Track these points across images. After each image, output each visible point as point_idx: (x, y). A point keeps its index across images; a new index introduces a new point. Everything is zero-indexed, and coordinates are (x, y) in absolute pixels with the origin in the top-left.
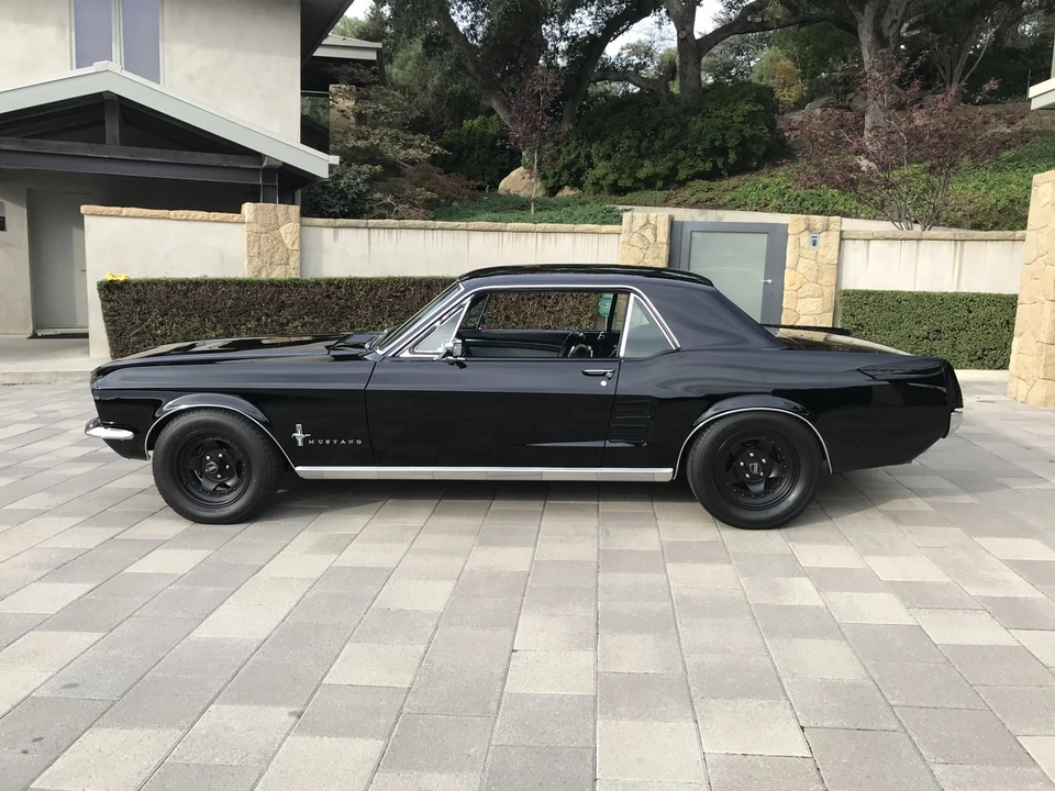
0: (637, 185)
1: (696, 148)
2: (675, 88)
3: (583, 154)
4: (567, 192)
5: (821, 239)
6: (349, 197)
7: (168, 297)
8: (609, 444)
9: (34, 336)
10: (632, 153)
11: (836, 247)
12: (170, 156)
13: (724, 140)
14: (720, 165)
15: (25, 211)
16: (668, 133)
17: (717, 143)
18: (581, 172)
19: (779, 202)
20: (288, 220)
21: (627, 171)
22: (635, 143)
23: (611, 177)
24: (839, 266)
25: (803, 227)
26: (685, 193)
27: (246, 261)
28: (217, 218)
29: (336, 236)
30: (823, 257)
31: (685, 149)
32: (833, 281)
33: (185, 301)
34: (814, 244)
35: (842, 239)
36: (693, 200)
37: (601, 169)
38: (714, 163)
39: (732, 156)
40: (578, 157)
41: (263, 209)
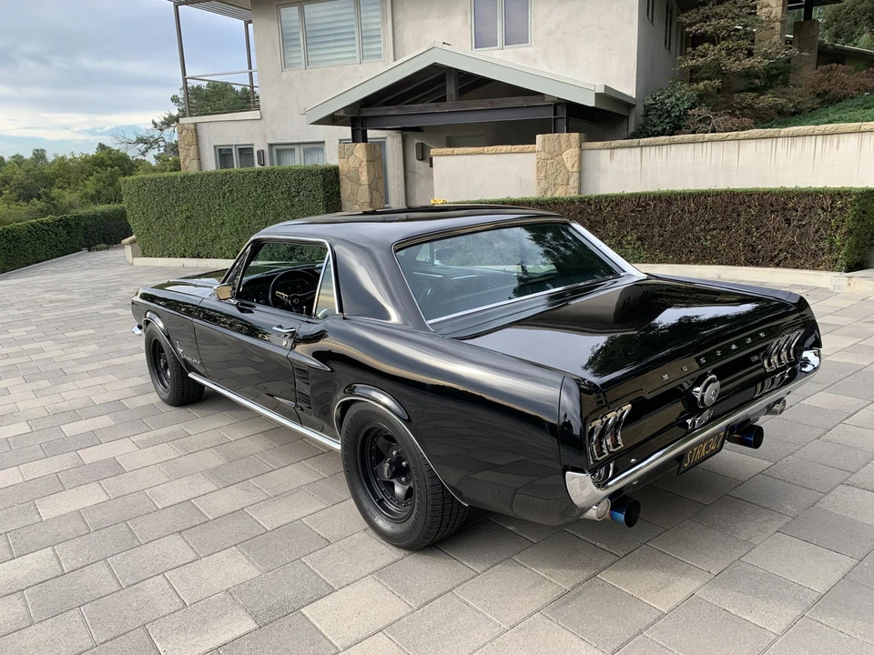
20: (569, 146)
27: (535, 184)
29: (611, 157)
41: (549, 140)
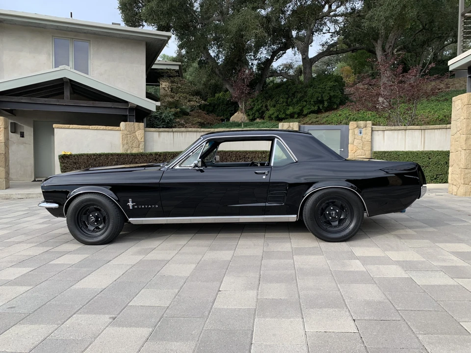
0: (287, 117)
1: (310, 101)
2: (302, 78)
3: (264, 105)
4: (258, 120)
5: (363, 131)
6: (166, 121)
7: (88, 161)
8: (267, 204)
9: (35, 181)
10: (284, 104)
11: (370, 134)
12: (91, 103)
13: (322, 97)
14: (321, 107)
15: (32, 129)
16: (299, 95)
17: (319, 99)
18: (263, 112)
19: (346, 121)
20: (139, 129)
21: (283, 111)
22: (285, 100)
23: (276, 114)
24: (372, 142)
25: (355, 126)
26: (307, 119)
27: (122, 146)
28: (110, 129)
29: (159, 135)
30: (365, 138)
31: (306, 101)
32: (370, 148)
33: (95, 163)
34: (361, 133)
35: (372, 131)
36: (310, 122)
37: (272, 110)
38: (319, 107)
39: (326, 104)
40: (262, 106)
41: (128, 125)
